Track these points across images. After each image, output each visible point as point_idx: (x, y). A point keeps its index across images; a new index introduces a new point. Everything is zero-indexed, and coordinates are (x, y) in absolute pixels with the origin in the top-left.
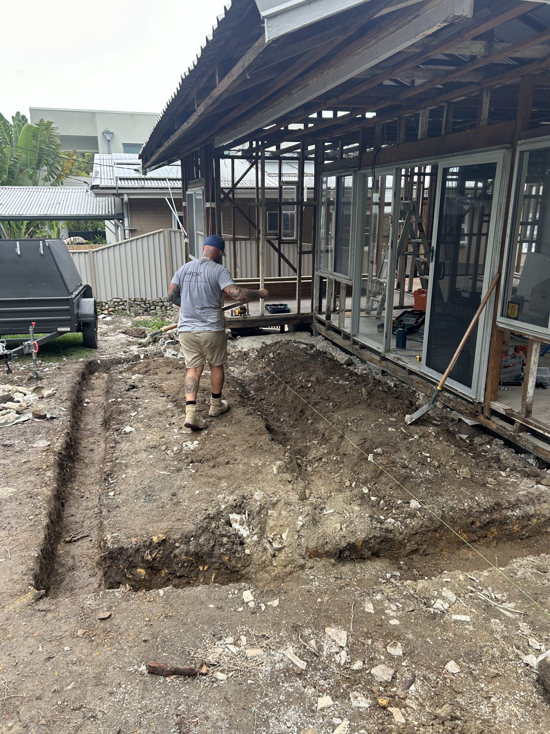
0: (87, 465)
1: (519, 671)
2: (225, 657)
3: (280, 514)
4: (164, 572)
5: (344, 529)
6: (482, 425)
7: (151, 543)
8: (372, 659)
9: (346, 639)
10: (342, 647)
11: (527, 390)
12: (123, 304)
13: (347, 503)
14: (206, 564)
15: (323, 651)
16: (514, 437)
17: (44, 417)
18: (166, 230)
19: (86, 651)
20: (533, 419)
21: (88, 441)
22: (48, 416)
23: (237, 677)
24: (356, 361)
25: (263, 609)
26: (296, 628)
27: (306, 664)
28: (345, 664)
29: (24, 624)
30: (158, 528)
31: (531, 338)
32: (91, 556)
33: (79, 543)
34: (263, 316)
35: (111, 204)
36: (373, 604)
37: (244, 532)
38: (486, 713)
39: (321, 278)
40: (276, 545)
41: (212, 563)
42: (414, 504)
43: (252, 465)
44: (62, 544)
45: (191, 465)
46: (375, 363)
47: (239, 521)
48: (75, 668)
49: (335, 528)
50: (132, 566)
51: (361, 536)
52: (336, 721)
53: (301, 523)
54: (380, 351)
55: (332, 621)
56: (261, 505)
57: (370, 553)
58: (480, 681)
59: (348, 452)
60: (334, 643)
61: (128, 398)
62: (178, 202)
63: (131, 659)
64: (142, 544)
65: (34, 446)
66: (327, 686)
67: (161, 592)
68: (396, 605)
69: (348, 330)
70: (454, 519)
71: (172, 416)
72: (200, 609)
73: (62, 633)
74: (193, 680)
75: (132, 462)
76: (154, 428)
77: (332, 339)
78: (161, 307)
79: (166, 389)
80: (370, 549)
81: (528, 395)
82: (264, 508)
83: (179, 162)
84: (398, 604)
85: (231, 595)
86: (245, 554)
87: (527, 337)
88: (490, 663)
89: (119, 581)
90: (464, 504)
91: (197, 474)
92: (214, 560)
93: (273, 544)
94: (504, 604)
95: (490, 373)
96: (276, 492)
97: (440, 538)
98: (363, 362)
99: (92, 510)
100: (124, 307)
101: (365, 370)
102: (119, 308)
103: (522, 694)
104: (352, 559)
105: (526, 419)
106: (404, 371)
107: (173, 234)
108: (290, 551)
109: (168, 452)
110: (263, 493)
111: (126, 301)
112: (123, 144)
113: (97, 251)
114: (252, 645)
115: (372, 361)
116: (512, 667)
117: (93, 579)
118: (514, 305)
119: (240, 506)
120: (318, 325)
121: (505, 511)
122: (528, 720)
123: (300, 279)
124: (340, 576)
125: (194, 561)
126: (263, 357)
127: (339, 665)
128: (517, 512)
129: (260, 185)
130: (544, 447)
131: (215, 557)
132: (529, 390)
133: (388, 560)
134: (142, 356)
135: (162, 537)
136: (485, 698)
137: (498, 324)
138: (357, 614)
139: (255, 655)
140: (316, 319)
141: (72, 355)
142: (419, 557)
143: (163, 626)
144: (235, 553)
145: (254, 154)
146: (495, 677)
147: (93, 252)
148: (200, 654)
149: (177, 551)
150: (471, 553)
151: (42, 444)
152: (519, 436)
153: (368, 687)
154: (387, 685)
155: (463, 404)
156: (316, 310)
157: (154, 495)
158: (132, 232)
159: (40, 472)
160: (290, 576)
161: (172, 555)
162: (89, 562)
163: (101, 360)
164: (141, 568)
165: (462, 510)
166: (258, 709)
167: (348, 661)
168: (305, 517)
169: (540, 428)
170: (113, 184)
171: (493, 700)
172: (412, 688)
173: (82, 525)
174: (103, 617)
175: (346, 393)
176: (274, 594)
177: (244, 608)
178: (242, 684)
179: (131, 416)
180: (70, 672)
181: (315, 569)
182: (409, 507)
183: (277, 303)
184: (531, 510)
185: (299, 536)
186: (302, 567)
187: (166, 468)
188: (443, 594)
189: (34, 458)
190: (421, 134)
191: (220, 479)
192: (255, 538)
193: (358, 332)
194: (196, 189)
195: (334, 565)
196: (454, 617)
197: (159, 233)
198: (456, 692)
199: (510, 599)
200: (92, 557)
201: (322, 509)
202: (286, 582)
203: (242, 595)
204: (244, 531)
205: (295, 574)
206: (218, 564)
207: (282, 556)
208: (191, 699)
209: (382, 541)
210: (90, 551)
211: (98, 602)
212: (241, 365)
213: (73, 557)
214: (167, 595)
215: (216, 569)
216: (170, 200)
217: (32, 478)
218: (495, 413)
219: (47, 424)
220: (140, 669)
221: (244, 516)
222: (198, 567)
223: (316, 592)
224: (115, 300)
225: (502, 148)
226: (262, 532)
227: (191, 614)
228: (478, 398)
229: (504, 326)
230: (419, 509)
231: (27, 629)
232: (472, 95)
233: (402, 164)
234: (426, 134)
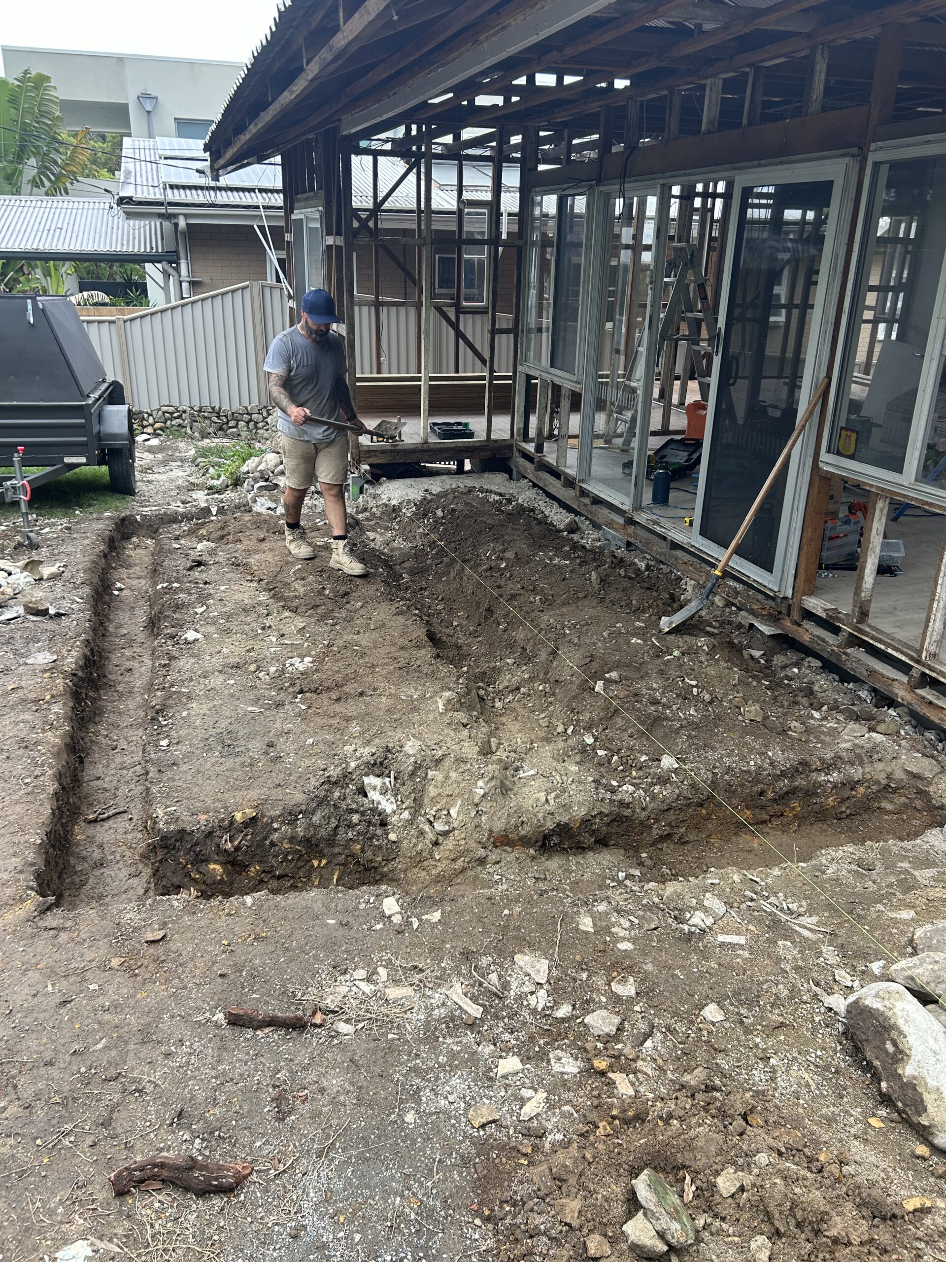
0: (121, 695)
1: (817, 1019)
2: (351, 1000)
3: (447, 777)
4: (254, 869)
5: (552, 802)
6: (787, 635)
7: (232, 823)
8: (587, 1002)
9: (547, 971)
10: (541, 984)
11: (863, 578)
12: (180, 417)
13: (558, 760)
14: (324, 856)
15: (509, 991)
16: (838, 656)
17: (44, 613)
18: (255, 284)
19: (125, 991)
20: (870, 626)
21: (123, 655)
22: (52, 611)
23: (371, 1029)
25: (415, 926)
26: (467, 956)
27: (481, 1009)
28: (543, 1009)
29: (21, 949)
30: (243, 799)
31: (873, 490)
32: (131, 844)
33: (111, 823)
34: (426, 442)
35: (156, 234)
36: (592, 917)
37: (387, 805)
38: (761, 1081)
39: (529, 378)
40: (440, 826)
41: (335, 855)
42: (668, 762)
43: (403, 698)
44: (82, 824)
45: (300, 696)
46: (616, 530)
47: (379, 787)
48: (107, 1017)
49: (538, 799)
50: (200, 860)
51: (580, 812)
52: (526, 1093)
53: (482, 792)
54: (624, 508)
55: (525, 944)
56: (416, 762)
57: (593, 840)
58: (755, 1033)
59: (563, 679)
60: (527, 978)
61: (190, 582)
62: (277, 234)
63: (200, 1003)
64: (216, 825)
65: (29, 661)
66: (515, 1042)
67: (249, 900)
68: (630, 921)
69: (572, 472)
70: (731, 786)
71: (267, 615)
72: (313, 927)
73: (85, 963)
74: (300, 1034)
75: (199, 690)
76: (236, 633)
77: (545, 485)
78: (248, 423)
79: (256, 568)
80: (593, 833)
81: (864, 586)
82: (421, 767)
83: (278, 159)
84: (632, 918)
85: (364, 905)
86: (389, 841)
87: (867, 488)
88: (772, 1007)
89: (178, 883)
90: (748, 763)
91: (310, 711)
92: (337, 850)
93: (435, 824)
94: (801, 918)
95: (806, 548)
96: (441, 741)
97: (708, 818)
98: (596, 526)
99: (132, 770)
100: (181, 422)
101: (599, 540)
102: (173, 423)
103: (819, 1053)
104: (564, 849)
105: (859, 625)
106: (664, 544)
107: (267, 291)
108: (463, 836)
109: (261, 675)
110: (420, 743)
111: (185, 412)
112: (175, 119)
113: (132, 320)
114: (396, 982)
115: (610, 524)
116: (805, 1012)
117: (134, 881)
118: (849, 433)
119: (381, 763)
120: (521, 461)
121: (814, 775)
122: (825, 1093)
123: (492, 378)
124: (542, 876)
125: (304, 852)
126: (425, 515)
127: (534, 1011)
128: (835, 777)
129: (423, 206)
130: (885, 673)
131: (339, 845)
132: (866, 578)
133: (622, 851)
134: (214, 510)
135: (251, 813)
136: (761, 1059)
137: (821, 465)
138: (567, 934)
139: (400, 997)
140: (519, 450)
141: (90, 505)
142: (672, 846)
143: (251, 952)
144: (371, 839)
145: (414, 148)
146: (778, 1027)
147: (125, 322)
148: (311, 996)
149: (275, 836)
150: (756, 840)
151: (43, 658)
152: (846, 654)
153: (579, 1043)
154: (608, 1039)
155: (758, 600)
156: (518, 435)
157: (237, 746)
158: (194, 285)
159: (41, 705)
160: (461, 876)
161: (267, 842)
162: (128, 854)
163: (142, 515)
164: (215, 863)
165: (745, 771)
166: (404, 1076)
167: (548, 1005)
168: (488, 782)
169: (880, 641)
170: (158, 196)
171: (773, 1061)
172: (649, 1044)
173: (115, 794)
174: (152, 939)
175: (564, 580)
176: (434, 903)
177: (384, 924)
178: (379, 1040)
179: (197, 614)
180: (100, 1023)
181: (502, 864)
182: (658, 767)
183: (452, 420)
184: (856, 773)
185: (477, 812)
186: (482, 861)
187: (256, 701)
188: (706, 903)
189: (29, 682)
191: (348, 719)
192: (406, 815)
193: (589, 475)
194: (309, 210)
195: (533, 858)
196: (721, 938)
197: (243, 288)
198: (716, 1050)
199: (811, 912)
200: (134, 845)
201: (517, 770)
202: (456, 885)
203: (381, 904)
204: (388, 804)
205: (469, 873)
206: (343, 856)
207: (449, 844)
208: (297, 1062)
209: (613, 821)
210: (129, 836)
211: (143, 915)
212: (387, 529)
213: (101, 846)
214: (259, 906)
215: (340, 864)
216: (262, 228)
217: (27, 716)
218: (809, 615)
219: (50, 625)
220: (215, 1018)
221: (387, 780)
222: (310, 861)
223: (502, 900)
224: (165, 409)
225: (843, 155)
226: (417, 806)
227: (298, 934)
228: (783, 590)
229: (831, 470)
230: (676, 771)
231: (27, 957)
232: (797, 55)
233: (672, 176)
234: (717, 123)
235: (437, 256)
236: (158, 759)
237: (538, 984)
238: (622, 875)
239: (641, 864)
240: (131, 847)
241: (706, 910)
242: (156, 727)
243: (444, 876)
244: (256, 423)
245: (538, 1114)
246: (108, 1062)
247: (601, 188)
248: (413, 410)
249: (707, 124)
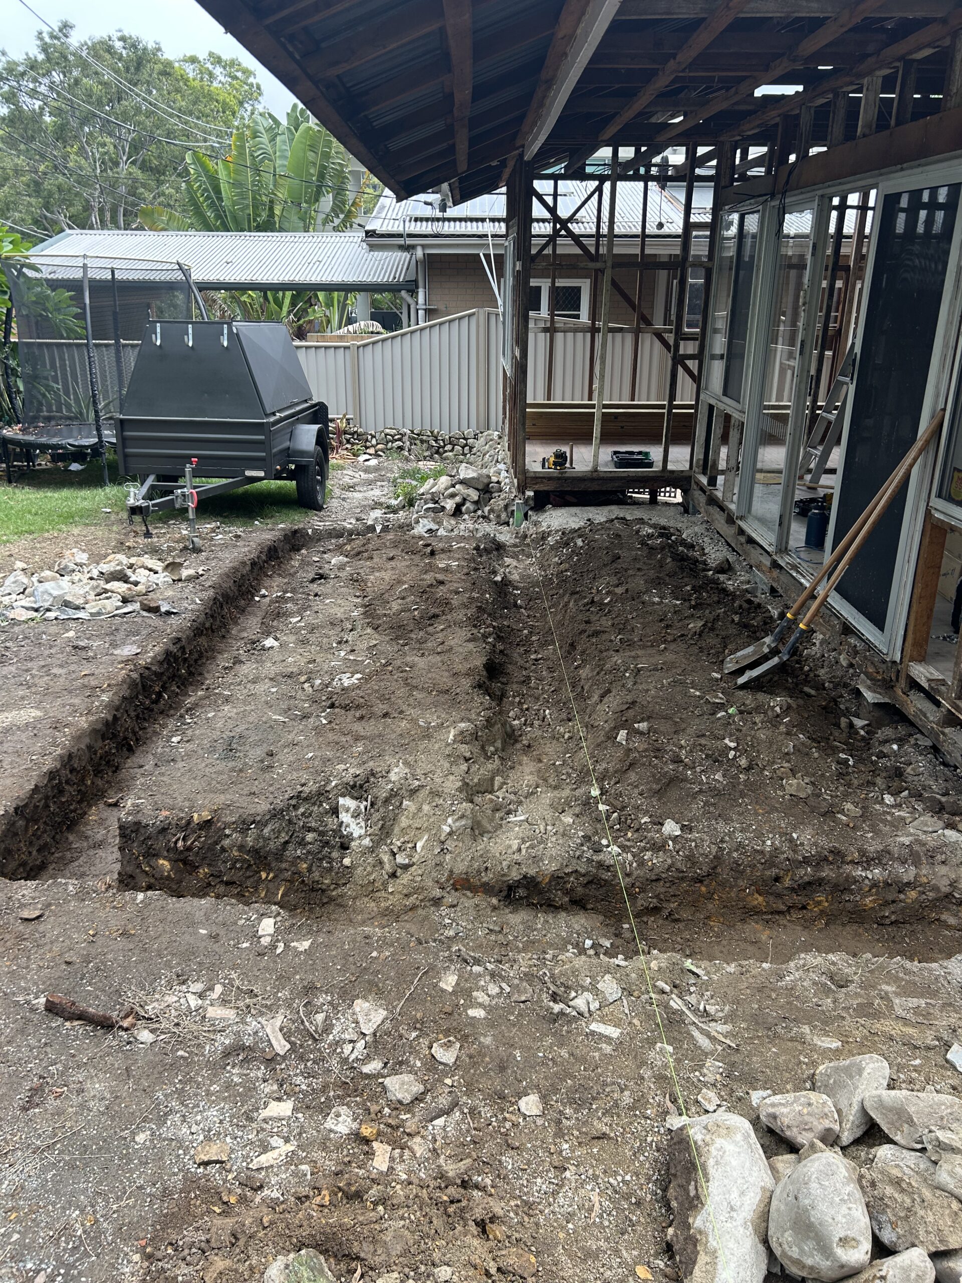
1: (649, 1139)
2: (172, 1011)
3: (419, 809)
4: (204, 871)
5: (524, 851)
6: (896, 706)
7: (189, 822)
8: (401, 1063)
9: (379, 1022)
10: (365, 1034)
12: (399, 440)
14: (271, 870)
15: (328, 1034)
16: (938, 735)
17: (155, 610)
18: (481, 311)
22: (163, 609)
23: (169, 1042)
25: (279, 951)
27: (288, 1046)
28: (353, 1061)
30: (210, 802)
34: (596, 471)
36: (459, 976)
37: (355, 828)
38: (539, 1192)
40: (401, 859)
41: (281, 870)
42: (671, 828)
43: (422, 724)
44: (101, 806)
45: (328, 710)
46: (763, 573)
47: (352, 810)
49: (510, 846)
50: (151, 854)
51: (550, 866)
52: (276, 1141)
53: (449, 830)
54: (770, 549)
56: (392, 790)
57: (567, 899)
58: (566, 1138)
60: (354, 1025)
61: (304, 593)
64: (174, 822)
65: (116, 652)
66: (304, 1088)
67: (140, 896)
68: (500, 987)
69: (733, 508)
70: (740, 865)
71: (351, 630)
72: (183, 933)
74: (105, 1034)
75: (240, 694)
76: (311, 645)
77: (713, 521)
78: (463, 448)
79: (370, 585)
80: (566, 892)
82: (396, 794)
83: (504, 190)
84: (504, 985)
85: (242, 921)
86: (342, 865)
88: (603, 1114)
90: (764, 842)
91: (328, 726)
92: (284, 865)
93: (397, 856)
94: (713, 1024)
97: (709, 897)
98: (750, 567)
100: (401, 444)
101: (748, 583)
102: (394, 445)
103: (628, 1178)
104: (532, 904)
105: (958, 702)
107: (493, 318)
108: (420, 872)
110: (407, 770)
111: (405, 434)
113: (365, 346)
114: (224, 1002)
115: (759, 566)
116: (639, 1128)
119: (361, 786)
120: (697, 494)
121: (848, 868)
122: (606, 1223)
123: (671, 406)
124: (497, 929)
125: (252, 862)
126: (567, 544)
127: (344, 1061)
128: (877, 873)
131: (287, 861)
134: (379, 528)
135: (209, 815)
136: (555, 1167)
137: (933, 512)
138: (422, 988)
139: (219, 1017)
140: (696, 483)
143: (110, 946)
144: (321, 860)
146: (598, 1138)
147: (358, 348)
148: (132, 996)
149: (226, 842)
150: (768, 932)
151: (129, 651)
152: (944, 734)
153: (368, 1104)
154: (398, 1106)
156: (698, 467)
157: (239, 751)
158: (430, 311)
159: (95, 692)
160: (410, 913)
161: (218, 847)
163: (314, 529)
164: (164, 859)
165: (758, 851)
166: (165, 1096)
167: (360, 1057)
168: (457, 820)
170: (397, 228)
171: (567, 1174)
172: (440, 1122)
174: (28, 917)
176: (309, 932)
177: (251, 944)
178: (167, 1055)
179: (290, 623)
181: (458, 909)
182: (659, 831)
183: (635, 449)
184: (907, 873)
185: (442, 850)
186: (436, 902)
187: (286, 711)
188: (600, 985)
189: (102, 671)
191: (357, 739)
192: (369, 841)
193: (749, 511)
194: (512, 236)
195: (495, 908)
196: (594, 1026)
197: (470, 316)
198: (508, 1145)
199: (729, 1018)
201: (509, 813)
203: (259, 923)
204: (357, 828)
205: (420, 911)
206: (290, 873)
207: (405, 878)
208: (77, 1059)
209: (589, 882)
212: (529, 556)
214: (146, 904)
215: (286, 881)
216: (487, 256)
217: (77, 700)
219: (156, 622)
220: (35, 1002)
221: (363, 803)
222: (259, 872)
223: (377, 941)
224: (388, 431)
226: (384, 833)
228: (891, 652)
229: (942, 517)
230: (675, 839)
232: (942, 44)
233: (834, 186)
234: (874, 126)
236: (161, 754)
237: (362, 1033)
238: (588, 943)
239: (617, 935)
241: (597, 993)
242: (179, 724)
243: (392, 911)
245: (272, 1166)
247: (775, 203)
248: (585, 437)
249: (863, 127)
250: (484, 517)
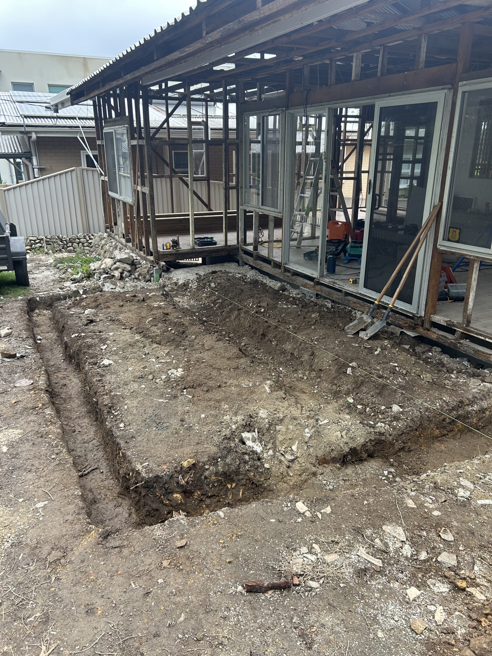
0: (65, 400)
2: (307, 566)
3: (287, 429)
4: (197, 494)
5: (345, 437)
6: (422, 336)
7: (182, 468)
9: (404, 534)
10: (404, 541)
11: (468, 303)
12: (39, 242)
13: (337, 413)
14: (234, 481)
15: (389, 548)
16: (455, 345)
17: (14, 356)
18: (78, 168)
19: (180, 580)
20: (472, 328)
21: (58, 377)
22: (18, 355)
23: (328, 583)
24: (288, 286)
25: (320, 517)
26: (358, 531)
27: (380, 561)
28: (412, 556)
29: (103, 563)
30: (183, 453)
31: (472, 258)
32: (109, 487)
33: (91, 476)
34: (194, 248)
35: (16, 143)
36: (412, 499)
39: (245, 212)
40: (290, 457)
41: (239, 480)
42: (396, 408)
43: (244, 386)
45: (185, 390)
46: (308, 288)
47: (251, 438)
48: (178, 599)
49: (337, 436)
50: (168, 492)
51: (361, 440)
52: (431, 608)
53: (309, 435)
54: (314, 276)
55: (385, 519)
56: (269, 422)
57: (367, 455)
59: (324, 368)
60: (396, 539)
61: (90, 332)
62: (91, 142)
63: (226, 582)
64: (173, 470)
65: (17, 385)
66: (406, 578)
69: (278, 259)
70: (430, 418)
71: (144, 347)
72: (264, 525)
73: (147, 567)
74: (289, 592)
75: (126, 393)
76: (130, 359)
77: (261, 267)
78: (78, 244)
79: (125, 322)
80: (367, 451)
81: (469, 307)
82: (272, 424)
84: (431, 497)
85: (286, 508)
86: (265, 468)
87: (468, 257)
89: (156, 508)
90: (436, 404)
91: (195, 399)
92: (241, 477)
93: (286, 456)
95: (431, 290)
96: (277, 409)
97: (420, 436)
98: (295, 287)
99: (91, 443)
100: (41, 245)
101: (299, 294)
102: (36, 246)
104: (353, 462)
105: (467, 328)
106: (340, 294)
107: (85, 172)
108: (303, 461)
109: (157, 381)
110: (266, 411)
111: (42, 239)
112: (12, 83)
113: (8, 190)
114: (327, 552)
115: (305, 286)
118: (455, 230)
119: (249, 424)
120: (245, 256)
121: (466, 408)
123: (226, 213)
124: (347, 478)
125: (223, 480)
126: (204, 287)
127: (406, 558)
128: (476, 407)
130: (485, 351)
131: (242, 474)
132: (470, 303)
133: (381, 459)
134: (81, 292)
135: (192, 461)
137: (438, 247)
138: (403, 511)
139: (333, 560)
140: (242, 250)
141: (8, 294)
142: (405, 454)
143: (238, 545)
144: (257, 468)
145: (164, 95)
147: (5, 191)
149: (207, 473)
150: (443, 445)
151: (25, 383)
152: (460, 343)
153: (440, 573)
154: (455, 569)
155: (402, 319)
156: (242, 242)
157: (163, 423)
158: (42, 170)
159: (37, 410)
160: (306, 484)
161: (203, 477)
162: (109, 494)
163: (40, 297)
164: (177, 493)
165: (435, 409)
166: (362, 609)
167: (414, 553)
168: (311, 429)
169: (481, 335)
170: (20, 121)
172: (476, 568)
173: (86, 458)
174: (181, 545)
175: (299, 315)
176: (324, 502)
177: (302, 518)
178: (336, 589)
179: (102, 349)
180: (175, 604)
181: (325, 474)
182: (392, 411)
184: (484, 404)
185: (308, 447)
186: (314, 474)
187: (161, 396)
188: (462, 483)
189: (23, 398)
190: (356, 76)
191: (218, 401)
192: (271, 452)
193: (289, 261)
194: (117, 127)
195: (339, 469)
196: (480, 502)
197: (71, 171)
200: (110, 488)
202: (304, 489)
203: (295, 506)
204: (258, 447)
205: (309, 481)
206: (245, 480)
207: (296, 466)
208: (299, 610)
209: (376, 443)
210: (106, 483)
212: (184, 295)
213: (91, 491)
216: (82, 138)
217: (32, 418)
218: (435, 325)
219: (18, 363)
220: (238, 590)
221: (254, 433)
222: (226, 485)
224: (31, 238)
225: (442, 89)
226: (275, 447)
227: (258, 531)
228: (419, 313)
229: (445, 249)
230: (402, 413)
231: (108, 567)
232: (409, 39)
233: (335, 103)
235: (173, 152)
236: (122, 435)
237: (402, 541)
238: (386, 473)
239: (392, 465)
240: (109, 489)
241: (463, 487)
242: (112, 417)
243: (297, 485)
244: (83, 244)
245: (445, 620)
246: (193, 629)
247: (290, 111)
248: (186, 232)
250: (136, 278)
